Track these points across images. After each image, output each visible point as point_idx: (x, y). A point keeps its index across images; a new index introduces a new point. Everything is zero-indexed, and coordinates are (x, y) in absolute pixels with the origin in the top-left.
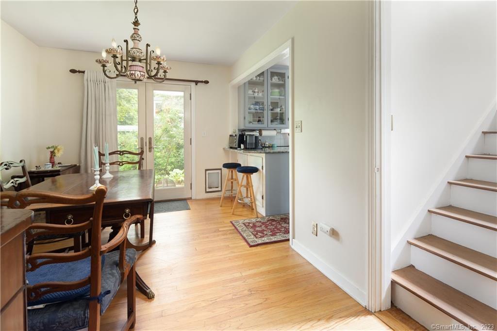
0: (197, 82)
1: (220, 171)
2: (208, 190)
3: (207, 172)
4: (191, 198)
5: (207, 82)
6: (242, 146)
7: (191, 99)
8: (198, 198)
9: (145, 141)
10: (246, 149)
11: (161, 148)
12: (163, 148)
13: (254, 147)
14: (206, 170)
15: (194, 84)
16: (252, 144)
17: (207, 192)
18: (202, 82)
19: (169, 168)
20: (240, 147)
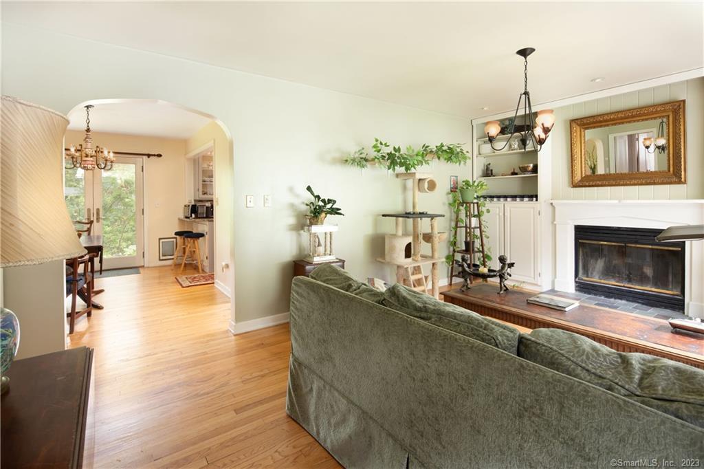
0: (149, 156)
1: (175, 240)
2: (162, 258)
3: (161, 241)
4: (143, 266)
5: (159, 156)
6: (193, 216)
7: (143, 171)
8: (150, 266)
9: (92, 212)
10: (197, 217)
11: (113, 220)
12: (116, 220)
13: (205, 216)
14: (160, 239)
15: (146, 157)
16: (203, 213)
17: (160, 260)
18: (154, 155)
19: (124, 244)
20: (191, 216)
